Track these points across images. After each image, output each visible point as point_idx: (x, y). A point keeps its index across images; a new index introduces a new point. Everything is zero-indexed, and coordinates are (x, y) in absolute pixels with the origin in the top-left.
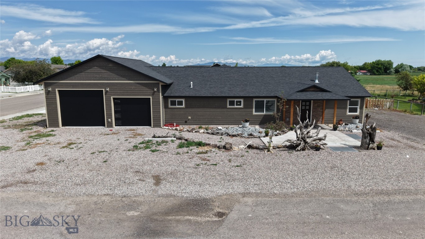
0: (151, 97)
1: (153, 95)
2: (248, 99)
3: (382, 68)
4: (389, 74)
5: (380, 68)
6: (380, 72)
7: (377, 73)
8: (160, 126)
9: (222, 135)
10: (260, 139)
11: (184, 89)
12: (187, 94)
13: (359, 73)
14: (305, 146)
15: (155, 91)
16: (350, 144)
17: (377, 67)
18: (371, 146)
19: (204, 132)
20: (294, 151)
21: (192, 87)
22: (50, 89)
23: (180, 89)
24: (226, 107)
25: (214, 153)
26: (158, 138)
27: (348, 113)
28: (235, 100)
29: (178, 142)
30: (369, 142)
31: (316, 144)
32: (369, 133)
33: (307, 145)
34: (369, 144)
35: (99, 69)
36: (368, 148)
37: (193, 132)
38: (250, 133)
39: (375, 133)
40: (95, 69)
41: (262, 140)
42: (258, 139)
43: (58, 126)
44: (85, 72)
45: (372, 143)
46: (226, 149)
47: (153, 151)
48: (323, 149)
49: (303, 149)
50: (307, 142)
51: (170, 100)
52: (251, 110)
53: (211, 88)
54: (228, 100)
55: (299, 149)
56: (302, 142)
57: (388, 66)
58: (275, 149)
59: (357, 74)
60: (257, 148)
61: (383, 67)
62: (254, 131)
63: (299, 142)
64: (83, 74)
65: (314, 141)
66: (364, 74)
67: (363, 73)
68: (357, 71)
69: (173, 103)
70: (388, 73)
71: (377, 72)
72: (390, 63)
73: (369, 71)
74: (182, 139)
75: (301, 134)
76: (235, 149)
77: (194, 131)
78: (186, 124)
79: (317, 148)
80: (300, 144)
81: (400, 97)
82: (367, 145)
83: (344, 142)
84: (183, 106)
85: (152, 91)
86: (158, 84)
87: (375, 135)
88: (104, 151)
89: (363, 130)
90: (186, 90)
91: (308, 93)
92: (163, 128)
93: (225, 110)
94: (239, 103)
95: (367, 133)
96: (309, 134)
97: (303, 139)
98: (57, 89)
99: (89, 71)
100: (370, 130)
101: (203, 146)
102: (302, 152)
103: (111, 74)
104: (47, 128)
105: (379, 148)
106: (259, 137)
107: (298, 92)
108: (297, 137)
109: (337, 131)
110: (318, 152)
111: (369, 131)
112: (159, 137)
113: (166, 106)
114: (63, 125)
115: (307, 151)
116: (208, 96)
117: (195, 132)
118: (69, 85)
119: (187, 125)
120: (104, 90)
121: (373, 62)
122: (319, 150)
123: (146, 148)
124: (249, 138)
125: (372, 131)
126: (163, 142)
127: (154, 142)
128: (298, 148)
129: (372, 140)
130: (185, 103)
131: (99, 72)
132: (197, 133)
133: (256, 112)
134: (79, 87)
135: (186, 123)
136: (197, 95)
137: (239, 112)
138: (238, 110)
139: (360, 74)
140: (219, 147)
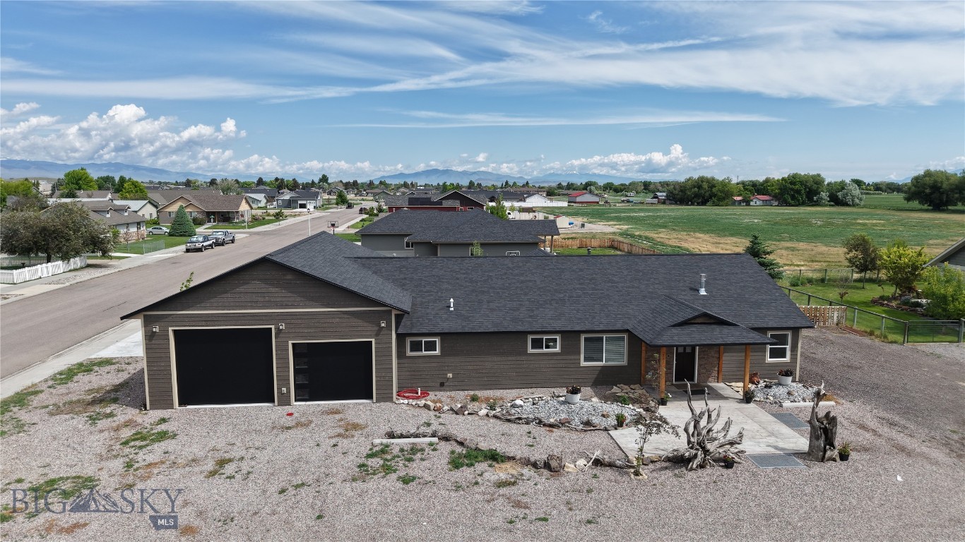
0: (373, 340)
1: (377, 335)
2: (570, 336)
3: (803, 191)
4: (817, 204)
5: (798, 192)
6: (799, 200)
7: (792, 202)
8: (390, 399)
9: (527, 423)
10: (609, 434)
11: (437, 314)
12: (446, 327)
13: (755, 200)
14: (704, 460)
15: (383, 327)
16: (786, 446)
17: (792, 189)
18: (829, 454)
19: (487, 415)
20: (684, 469)
21: (452, 309)
22: (156, 329)
23: (427, 314)
24: (525, 352)
25: (531, 483)
26: (399, 437)
27: (769, 360)
28: (545, 337)
29: (445, 448)
30: (825, 447)
31: (724, 454)
32: (823, 428)
33: (709, 457)
34: (825, 451)
35: (263, 285)
36: (823, 460)
37: (464, 414)
38: (585, 418)
39: (834, 429)
40: (255, 286)
41: (613, 439)
42: (605, 433)
43: (171, 406)
44: (233, 291)
45: (830, 448)
46: (551, 471)
47: (406, 480)
48: (739, 463)
49: (702, 466)
50: (708, 451)
51: (408, 341)
52: (576, 357)
53: (492, 310)
54: (530, 337)
55: (694, 466)
56: (699, 453)
57: (815, 187)
58: (645, 465)
59: (752, 203)
60: (611, 465)
61: (805, 189)
62: (593, 413)
63: (694, 452)
64: (229, 295)
65: (720, 446)
66: (766, 203)
67: (763, 201)
68: (752, 198)
69: (416, 346)
70: (815, 201)
71: (792, 199)
72: (818, 180)
73: (776, 197)
74: (450, 440)
75: (696, 435)
76: (570, 470)
77: (466, 412)
78: (442, 388)
79: (728, 463)
80: (696, 455)
81: (852, 284)
82: (821, 453)
83: (772, 440)
84: (437, 352)
85: (376, 328)
86: (390, 311)
87: (835, 433)
88: (303, 484)
89: (813, 422)
90: (441, 317)
91: (693, 328)
92: (397, 402)
93: (524, 358)
94: (552, 344)
95: (821, 428)
96: (711, 433)
97: (701, 446)
98: (170, 329)
99: (241, 289)
100: (825, 422)
101: (502, 461)
102: (699, 471)
103: (290, 294)
104: (146, 409)
105: (844, 456)
106: (606, 430)
107: (674, 326)
108: (689, 442)
109: (752, 405)
110: (730, 471)
111: (822, 423)
112: (402, 436)
113: (401, 354)
114: (181, 404)
115: (708, 470)
116: (490, 330)
117: (469, 414)
118: (197, 319)
119: (444, 390)
120: (273, 327)
121: (783, 179)
122: (731, 467)
123: (387, 469)
124: (585, 431)
125: (829, 424)
126: (414, 450)
127: (396, 451)
128: (691, 464)
129: (830, 442)
130: (441, 346)
131: (264, 290)
132: (473, 416)
133: (586, 359)
134: (219, 323)
135: (442, 386)
136: (467, 330)
137: (553, 362)
138: (550, 358)
139: (758, 203)
140: (535, 465)
